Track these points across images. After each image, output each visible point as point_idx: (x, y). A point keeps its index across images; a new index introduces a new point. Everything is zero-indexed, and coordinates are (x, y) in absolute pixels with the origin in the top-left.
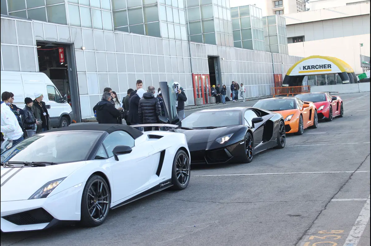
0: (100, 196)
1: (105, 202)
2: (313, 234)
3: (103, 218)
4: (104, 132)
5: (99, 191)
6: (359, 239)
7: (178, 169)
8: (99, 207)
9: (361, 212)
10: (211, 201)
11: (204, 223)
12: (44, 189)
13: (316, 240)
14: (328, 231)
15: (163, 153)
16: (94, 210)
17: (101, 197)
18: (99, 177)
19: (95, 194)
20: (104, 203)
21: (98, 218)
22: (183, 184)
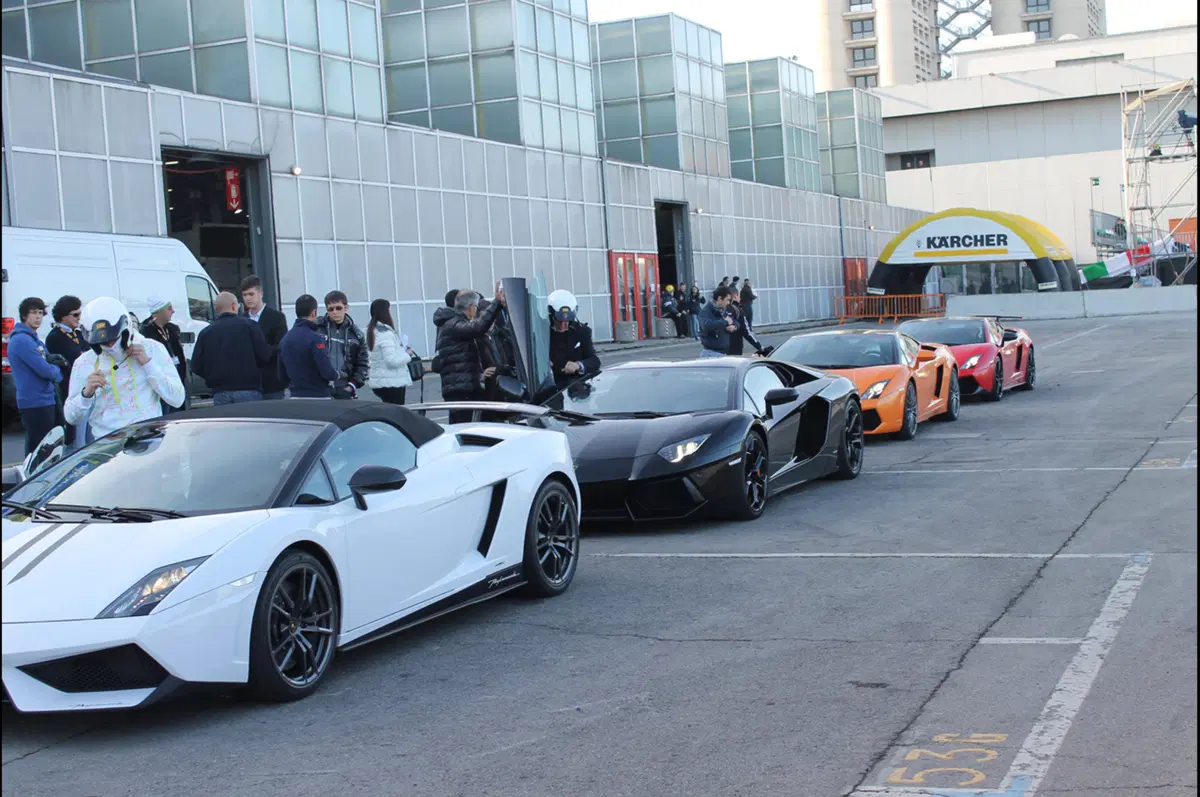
0: (308, 614)
1: (321, 629)
2: (919, 743)
3: (315, 676)
4: (327, 424)
5: (305, 598)
6: (1050, 762)
7: (542, 536)
8: (306, 645)
9: (1062, 681)
10: (634, 633)
11: (605, 701)
12: (142, 591)
13: (925, 763)
14: (961, 737)
15: (499, 489)
16: (290, 652)
17: (311, 615)
18: (308, 557)
19: (292, 605)
20: (321, 634)
21: (301, 677)
22: (558, 579)
